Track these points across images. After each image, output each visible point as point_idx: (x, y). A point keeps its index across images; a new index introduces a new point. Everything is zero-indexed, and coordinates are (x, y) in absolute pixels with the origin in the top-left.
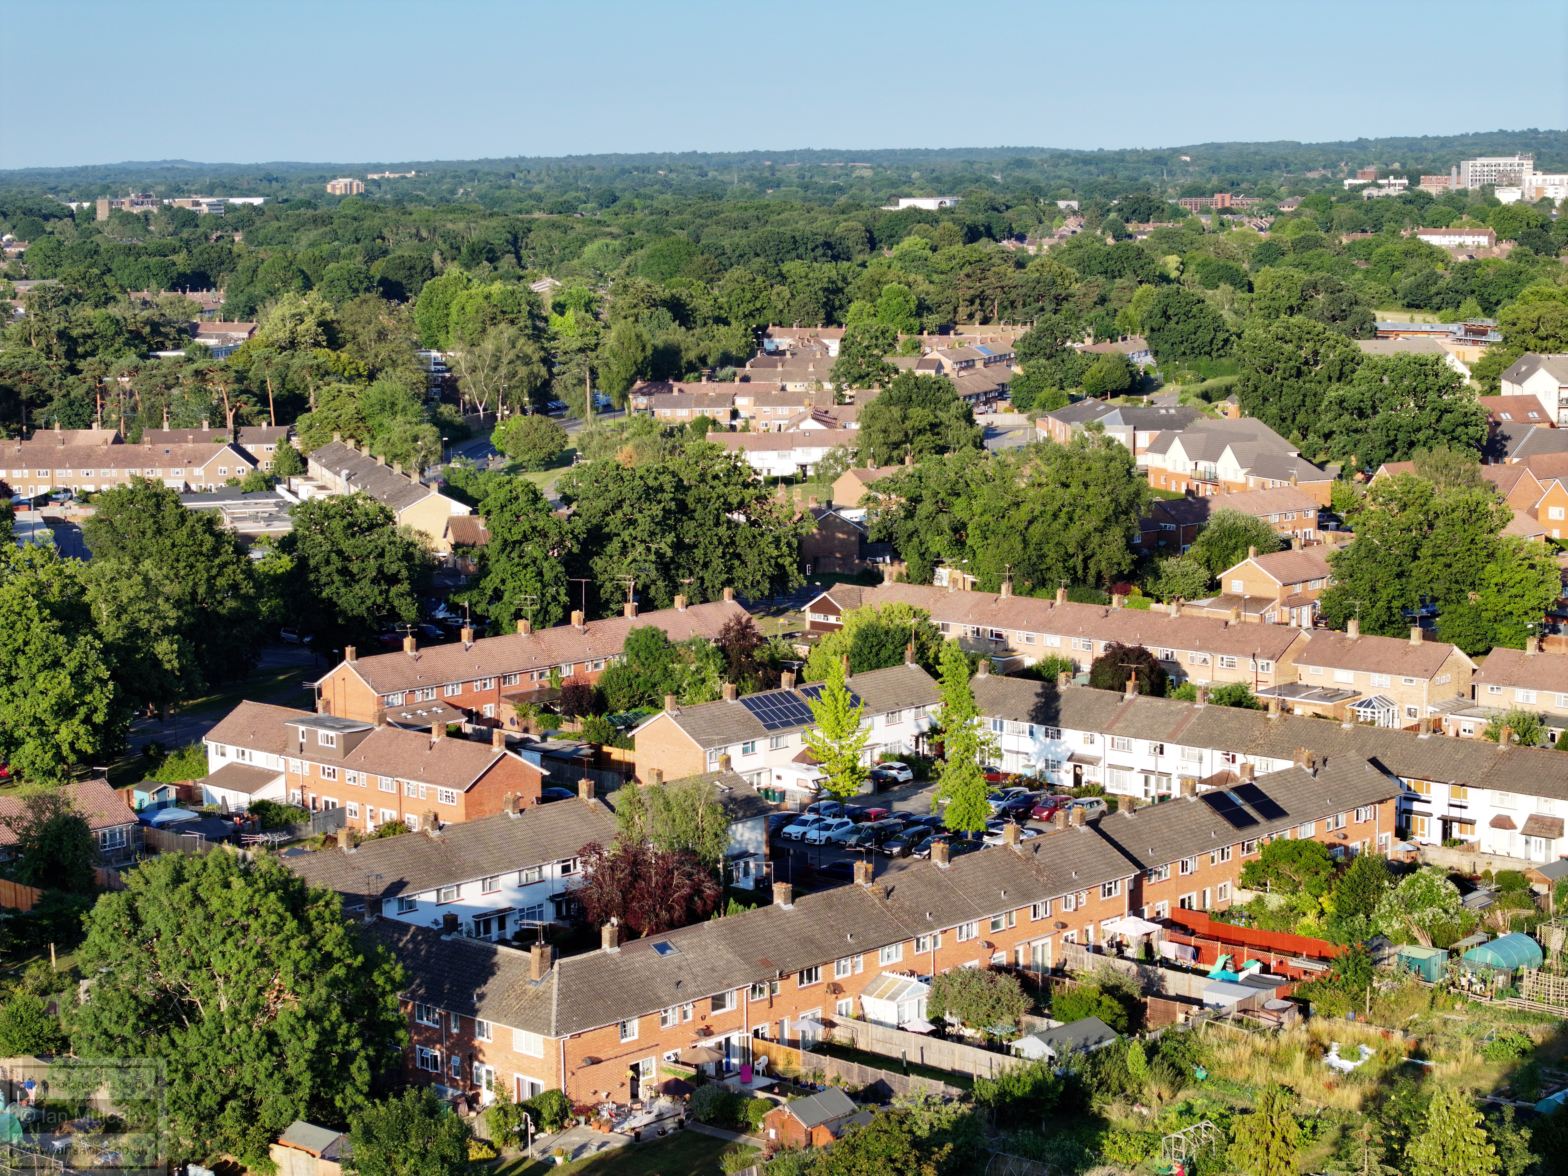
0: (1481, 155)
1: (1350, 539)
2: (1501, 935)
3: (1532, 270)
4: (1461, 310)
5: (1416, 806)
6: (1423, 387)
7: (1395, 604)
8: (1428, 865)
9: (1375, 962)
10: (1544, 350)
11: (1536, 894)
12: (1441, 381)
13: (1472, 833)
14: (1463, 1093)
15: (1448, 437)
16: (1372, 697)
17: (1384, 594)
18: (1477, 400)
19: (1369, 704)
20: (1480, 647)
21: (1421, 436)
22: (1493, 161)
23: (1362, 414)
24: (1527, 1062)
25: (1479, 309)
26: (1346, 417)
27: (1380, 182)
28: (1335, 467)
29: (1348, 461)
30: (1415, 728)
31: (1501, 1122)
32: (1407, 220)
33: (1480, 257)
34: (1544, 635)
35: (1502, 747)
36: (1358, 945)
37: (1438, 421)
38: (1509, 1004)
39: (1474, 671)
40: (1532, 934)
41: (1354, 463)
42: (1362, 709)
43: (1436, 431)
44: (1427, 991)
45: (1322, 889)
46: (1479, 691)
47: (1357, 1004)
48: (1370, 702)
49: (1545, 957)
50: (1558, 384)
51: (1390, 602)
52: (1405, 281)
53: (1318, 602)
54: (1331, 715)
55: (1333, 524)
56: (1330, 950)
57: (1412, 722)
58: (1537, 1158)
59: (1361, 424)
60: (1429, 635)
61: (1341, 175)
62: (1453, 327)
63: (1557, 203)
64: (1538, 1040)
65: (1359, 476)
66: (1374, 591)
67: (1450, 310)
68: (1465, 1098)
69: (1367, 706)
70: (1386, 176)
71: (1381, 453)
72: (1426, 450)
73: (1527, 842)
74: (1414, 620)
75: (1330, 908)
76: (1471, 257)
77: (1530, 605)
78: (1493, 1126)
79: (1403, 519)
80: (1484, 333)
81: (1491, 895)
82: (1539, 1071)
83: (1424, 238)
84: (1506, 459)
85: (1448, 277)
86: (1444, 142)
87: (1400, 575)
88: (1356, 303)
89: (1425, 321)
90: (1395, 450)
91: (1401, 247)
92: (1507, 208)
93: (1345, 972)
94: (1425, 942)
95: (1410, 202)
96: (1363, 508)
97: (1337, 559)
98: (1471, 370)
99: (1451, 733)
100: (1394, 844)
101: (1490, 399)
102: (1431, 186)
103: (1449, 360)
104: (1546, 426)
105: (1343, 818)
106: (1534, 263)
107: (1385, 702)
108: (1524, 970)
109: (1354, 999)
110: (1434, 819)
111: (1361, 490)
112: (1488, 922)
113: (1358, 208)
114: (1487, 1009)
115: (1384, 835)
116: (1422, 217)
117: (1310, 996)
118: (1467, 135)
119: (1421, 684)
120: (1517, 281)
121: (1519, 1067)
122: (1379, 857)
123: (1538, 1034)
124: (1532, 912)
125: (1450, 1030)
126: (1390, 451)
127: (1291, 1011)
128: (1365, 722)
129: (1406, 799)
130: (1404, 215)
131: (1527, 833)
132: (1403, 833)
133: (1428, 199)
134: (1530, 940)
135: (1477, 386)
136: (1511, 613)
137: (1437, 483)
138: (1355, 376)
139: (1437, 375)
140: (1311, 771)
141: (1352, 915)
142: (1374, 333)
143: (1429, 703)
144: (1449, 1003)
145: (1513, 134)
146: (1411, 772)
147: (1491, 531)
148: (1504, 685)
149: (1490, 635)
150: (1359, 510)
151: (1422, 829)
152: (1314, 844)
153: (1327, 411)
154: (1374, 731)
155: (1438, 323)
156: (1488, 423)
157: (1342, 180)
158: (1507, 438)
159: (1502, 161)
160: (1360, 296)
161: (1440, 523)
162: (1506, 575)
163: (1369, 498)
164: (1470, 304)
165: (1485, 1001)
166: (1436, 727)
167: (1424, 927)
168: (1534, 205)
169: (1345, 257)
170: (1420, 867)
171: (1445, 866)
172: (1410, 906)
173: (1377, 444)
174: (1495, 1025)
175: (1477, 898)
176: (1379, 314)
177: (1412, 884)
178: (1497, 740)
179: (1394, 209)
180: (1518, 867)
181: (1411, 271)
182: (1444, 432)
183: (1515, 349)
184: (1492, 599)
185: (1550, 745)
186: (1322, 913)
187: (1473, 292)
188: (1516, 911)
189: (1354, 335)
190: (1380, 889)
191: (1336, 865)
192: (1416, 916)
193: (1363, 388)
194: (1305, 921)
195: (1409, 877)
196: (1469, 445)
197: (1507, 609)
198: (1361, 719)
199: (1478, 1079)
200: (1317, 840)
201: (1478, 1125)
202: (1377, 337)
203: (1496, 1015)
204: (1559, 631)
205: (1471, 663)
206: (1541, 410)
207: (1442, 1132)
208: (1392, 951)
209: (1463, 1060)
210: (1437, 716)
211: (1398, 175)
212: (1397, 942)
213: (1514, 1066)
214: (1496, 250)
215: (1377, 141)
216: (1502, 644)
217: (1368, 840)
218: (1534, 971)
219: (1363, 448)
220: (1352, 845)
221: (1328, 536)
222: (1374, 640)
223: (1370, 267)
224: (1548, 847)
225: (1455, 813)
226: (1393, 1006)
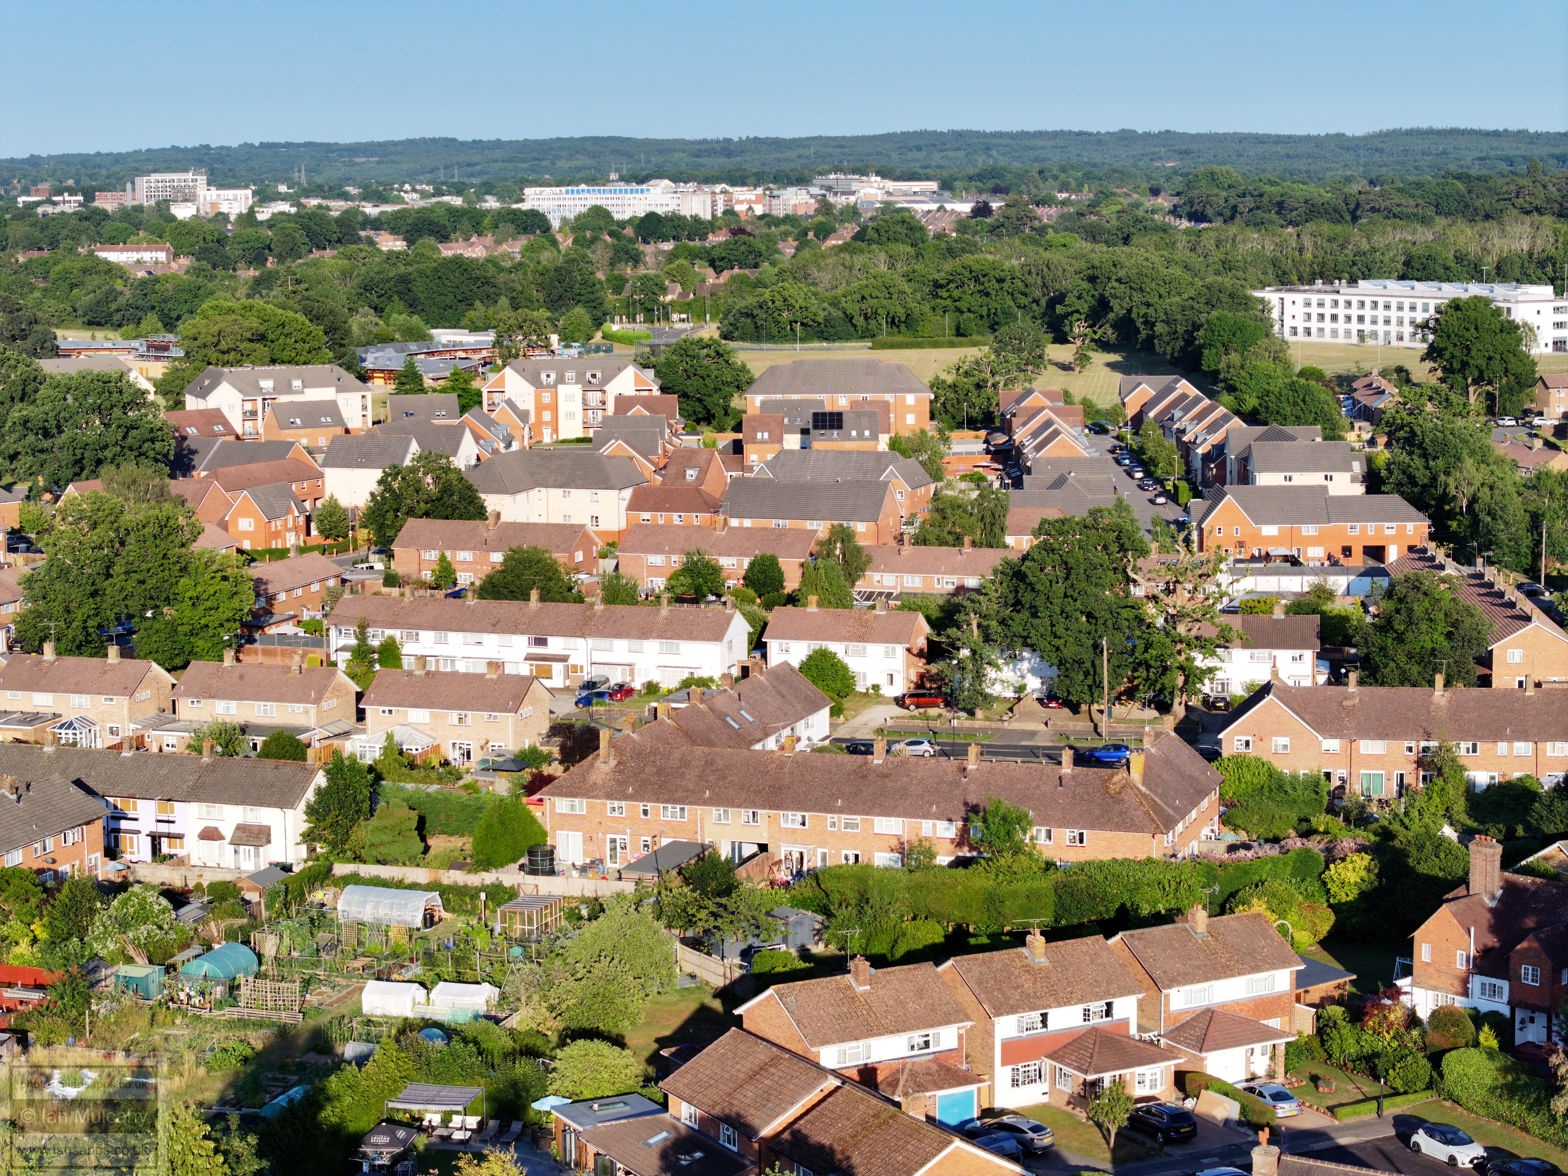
0: (155, 171)
1: (41, 561)
2: (216, 946)
3: (210, 285)
4: (142, 326)
5: (124, 824)
6: (107, 404)
7: (91, 623)
8: (139, 882)
9: (92, 985)
10: (225, 364)
11: (248, 902)
12: (126, 398)
13: (182, 847)
14: (187, 1107)
15: (136, 453)
16: (72, 718)
17: (80, 615)
18: (162, 416)
19: (70, 725)
20: (178, 661)
21: (108, 453)
22: (168, 177)
23: (47, 434)
24: (250, 1069)
25: (160, 324)
26: (31, 438)
27: (55, 199)
28: (22, 488)
29: (35, 482)
30: (118, 747)
31: (226, 1130)
32: (84, 237)
33: (158, 273)
34: (240, 646)
35: (206, 759)
36: (74, 969)
37: (125, 438)
38: (228, 1013)
39: (174, 685)
40: (246, 942)
41: (41, 484)
42: (63, 731)
43: (123, 447)
44: (147, 1009)
45: (34, 916)
46: (180, 706)
47: (76, 1029)
48: (71, 724)
49: (260, 963)
50: (241, 397)
51: (85, 621)
52: (84, 298)
53: (13, 627)
54: (31, 739)
55: (23, 546)
56: (46, 977)
57: (115, 740)
58: (265, 1164)
59: (46, 444)
60: (127, 653)
61: (15, 193)
62: (135, 344)
63: (232, 218)
64: (259, 1046)
65: (48, 496)
66: (69, 612)
67: (131, 327)
68: (190, 1111)
69: (68, 728)
70: (60, 193)
71: (69, 473)
72: (113, 467)
73: (236, 852)
74: (110, 639)
75: (43, 935)
76: (150, 273)
77: (225, 617)
78: (218, 1135)
79: (94, 537)
80: (166, 348)
81: (203, 907)
82: (262, 1077)
83: (102, 255)
84: (194, 473)
85: (128, 293)
86: (118, 158)
87: (94, 594)
88: (36, 322)
89: (107, 339)
90: (82, 469)
91: (79, 265)
92: (183, 224)
93: (62, 998)
94: (141, 960)
95: (86, 219)
96: (52, 528)
97: (29, 582)
98: (155, 385)
99: (155, 750)
100: (104, 864)
101: (176, 414)
102: (106, 203)
103: (132, 376)
104: (232, 438)
105: (50, 843)
106: (212, 278)
107: (87, 722)
108: (241, 979)
109: (73, 1024)
110: (142, 836)
111: (50, 510)
112: (202, 934)
113: (34, 225)
114: (207, 1021)
115: (93, 856)
116: (98, 233)
117: (28, 1026)
118: (140, 151)
119: (121, 702)
120: (196, 296)
121: (242, 1075)
122: (90, 878)
123: (258, 1040)
124: (245, 921)
125: (172, 1045)
126: (77, 470)
127: (9, 1043)
128: (67, 744)
129: (113, 818)
130: (81, 232)
131: (236, 842)
132: (112, 852)
133: (104, 215)
134: (245, 949)
135: (161, 401)
136: (207, 626)
137: (127, 500)
138: (38, 396)
139: (121, 392)
140: (14, 797)
141: (66, 939)
142: (56, 352)
143: (131, 721)
144: (169, 1019)
145: (186, 150)
146: (116, 791)
147: (183, 545)
148: (204, 697)
149: (187, 648)
150: (50, 530)
151: (132, 847)
152: (21, 871)
153: (12, 431)
154: (77, 753)
155: (120, 339)
156: (174, 438)
157: (16, 197)
158: (194, 452)
159: (176, 176)
160: (40, 314)
161: (131, 539)
162: (199, 589)
163: (58, 518)
164: (151, 320)
165: (205, 1014)
166: (139, 744)
167: (139, 945)
168: (210, 221)
169: (22, 276)
170: (132, 885)
171: (156, 881)
172: (124, 925)
173: (64, 463)
174: (216, 1036)
175: (190, 911)
176: (59, 333)
177: (124, 903)
178: (200, 753)
179: (70, 226)
180: (228, 877)
181: (90, 288)
182: (131, 449)
183: (197, 364)
184: (187, 613)
185: (253, 754)
186: (35, 940)
187: (153, 308)
188: (229, 921)
189: (35, 354)
190: (92, 911)
191: (46, 890)
192: (131, 935)
193: (47, 408)
194: (17, 950)
195: (122, 896)
196: (156, 460)
197: (203, 622)
198: (63, 741)
199: (202, 1091)
200: (25, 867)
201: (205, 1137)
202: (58, 356)
203: (216, 1025)
204: (255, 641)
205: (170, 678)
206: (226, 423)
207: (170, 1148)
208: (109, 972)
209: (186, 1074)
210: (139, 733)
211: (72, 192)
212: (113, 962)
213: (237, 1073)
214: (174, 265)
215: (50, 157)
216: (198, 656)
217: (77, 863)
218: (251, 979)
219: (49, 468)
220: (61, 869)
221: (18, 559)
222: (71, 661)
223: (48, 285)
224: (257, 855)
225: (163, 828)
226: (114, 1028)
